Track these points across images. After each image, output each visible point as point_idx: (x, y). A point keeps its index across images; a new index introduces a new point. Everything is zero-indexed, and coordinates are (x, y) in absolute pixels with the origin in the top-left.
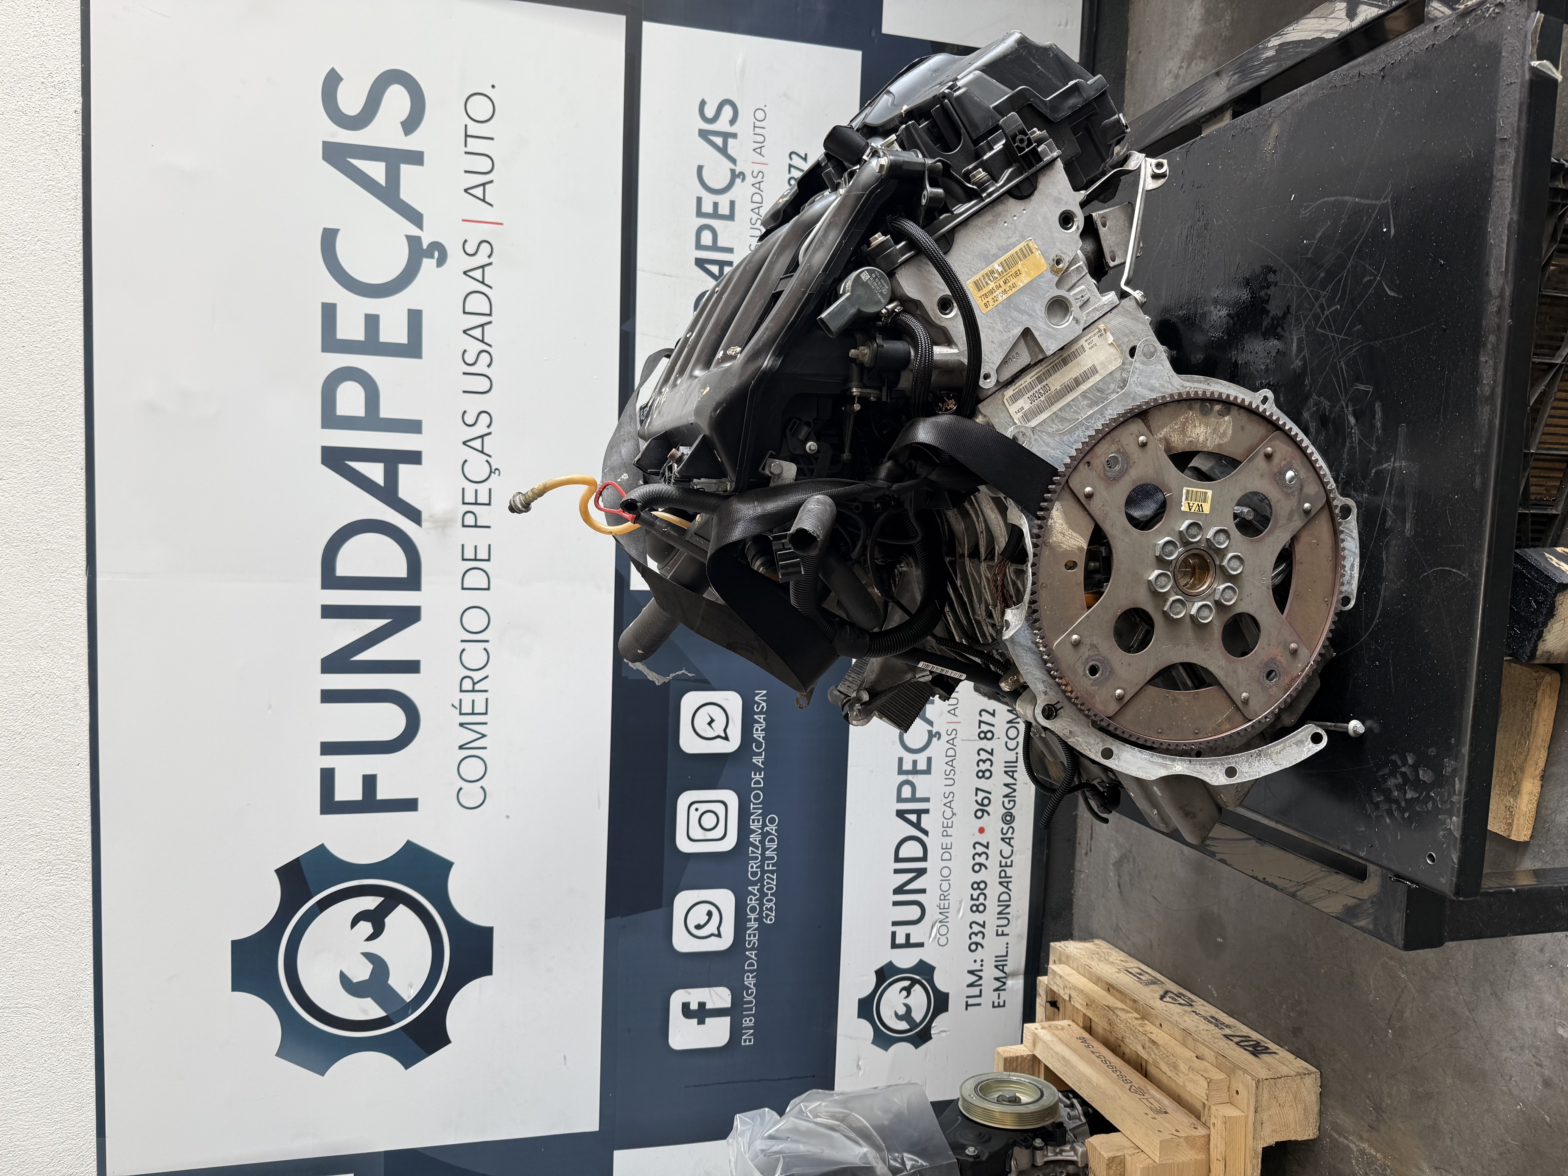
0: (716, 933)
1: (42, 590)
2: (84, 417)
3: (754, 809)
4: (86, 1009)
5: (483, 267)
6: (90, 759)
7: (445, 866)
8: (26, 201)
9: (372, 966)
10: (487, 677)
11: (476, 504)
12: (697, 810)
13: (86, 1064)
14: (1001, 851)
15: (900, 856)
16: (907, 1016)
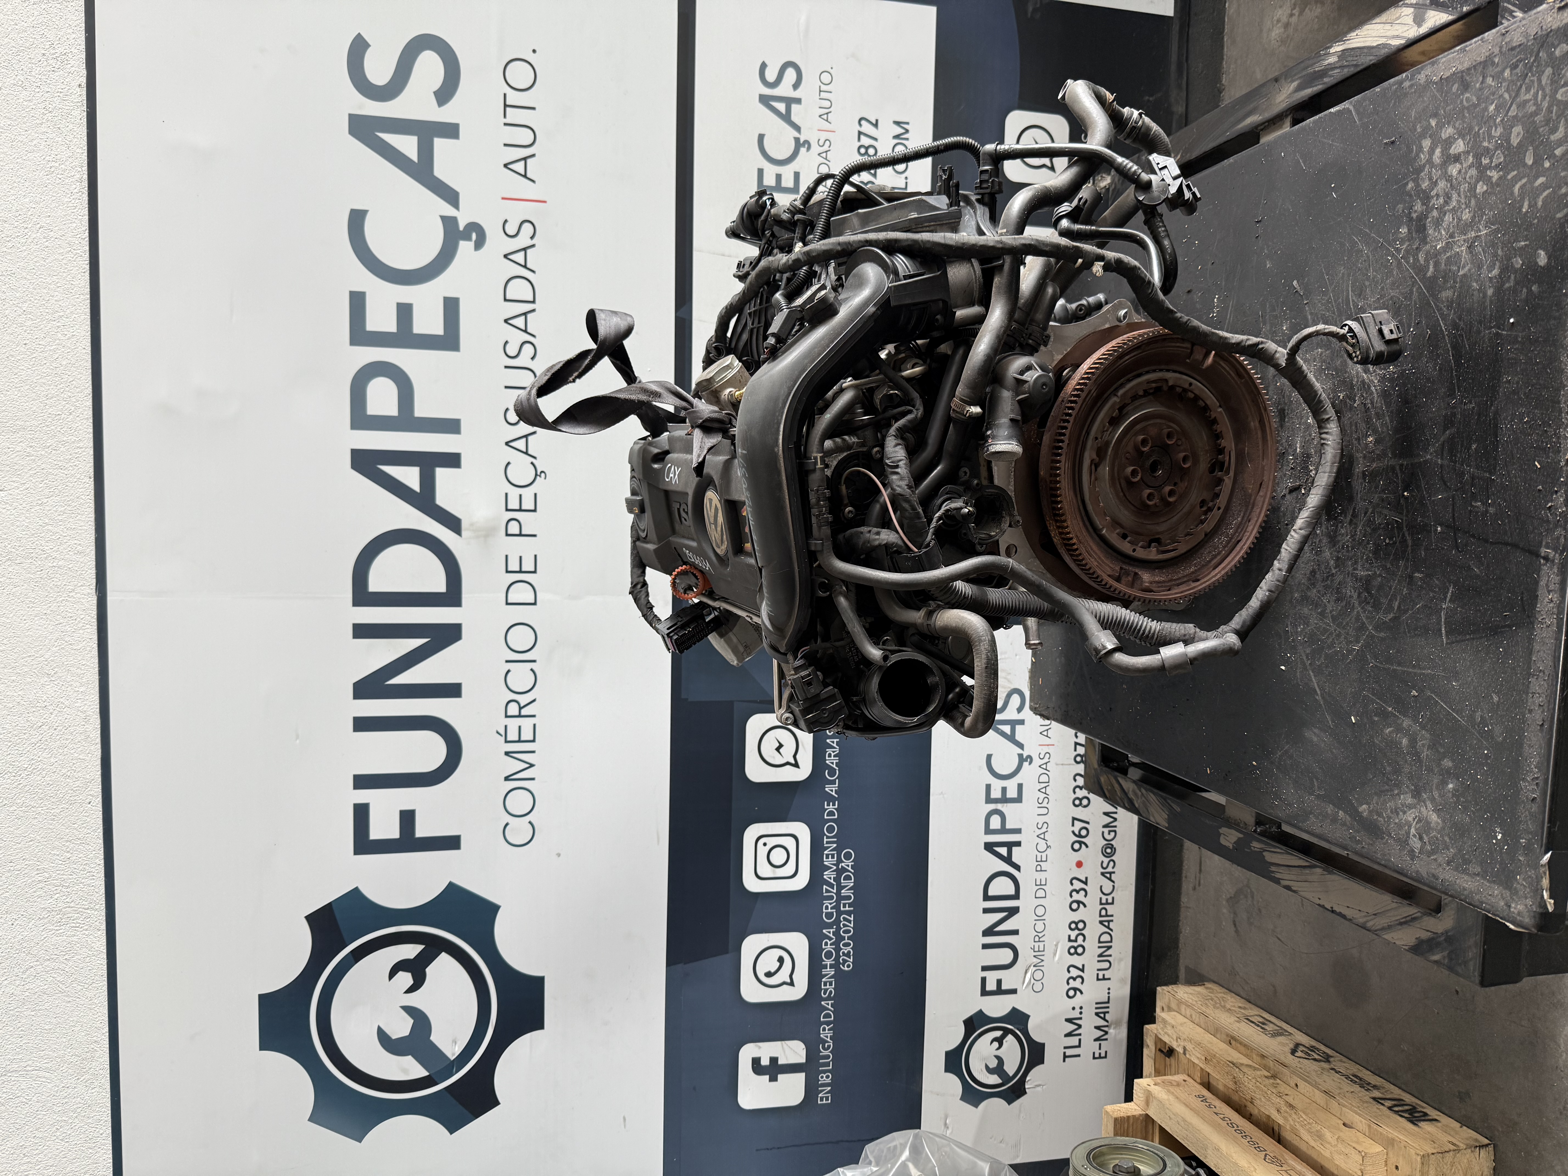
0: (789, 981)
1: (48, 612)
3: (827, 843)
4: (101, 1072)
5: (525, 249)
6: (102, 796)
7: (492, 909)
8: (27, 184)
9: (412, 1021)
10: (534, 701)
11: (520, 510)
12: (765, 844)
13: (101, 1132)
14: (1101, 887)
15: (990, 893)
16: (999, 1069)
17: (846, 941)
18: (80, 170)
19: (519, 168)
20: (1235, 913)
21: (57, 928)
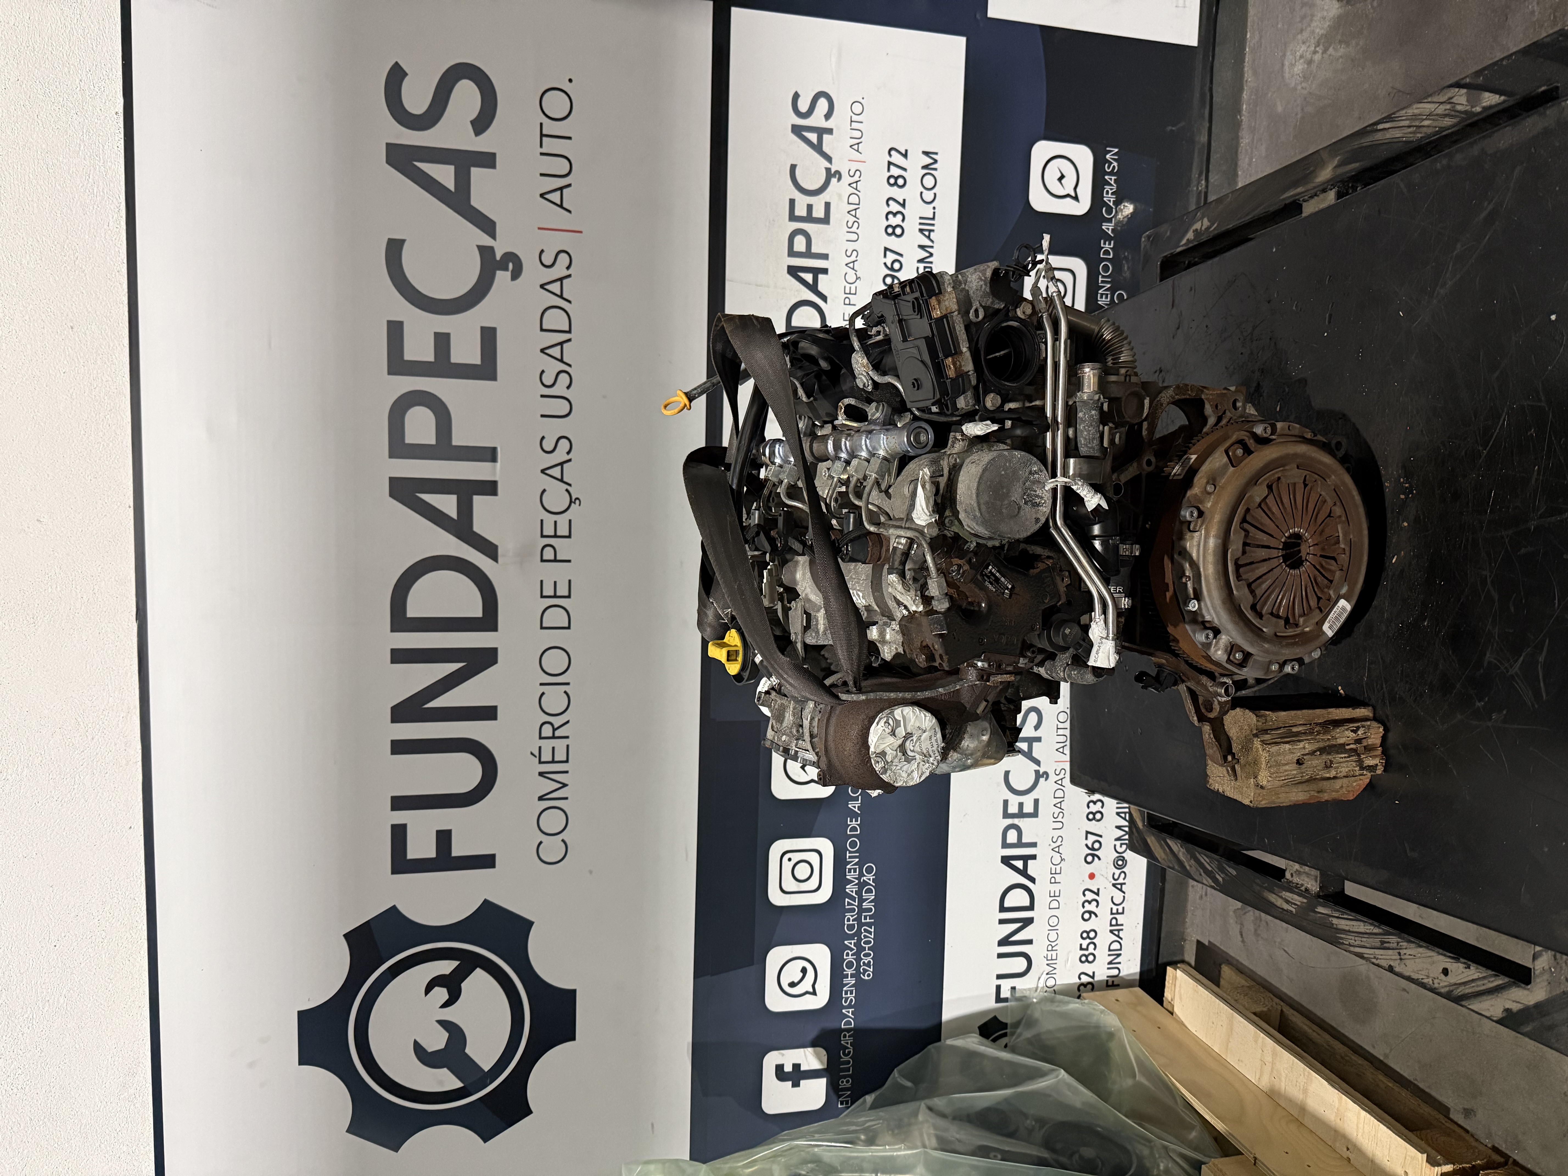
0: (811, 990)
3: (850, 857)
4: (143, 1088)
5: (561, 280)
6: (144, 819)
7: (526, 925)
9: (447, 1035)
10: (568, 722)
11: (555, 536)
12: (790, 860)
14: (1112, 897)
15: (1007, 905)
17: (867, 951)
18: (117, 197)
19: (555, 197)
20: (1242, 924)
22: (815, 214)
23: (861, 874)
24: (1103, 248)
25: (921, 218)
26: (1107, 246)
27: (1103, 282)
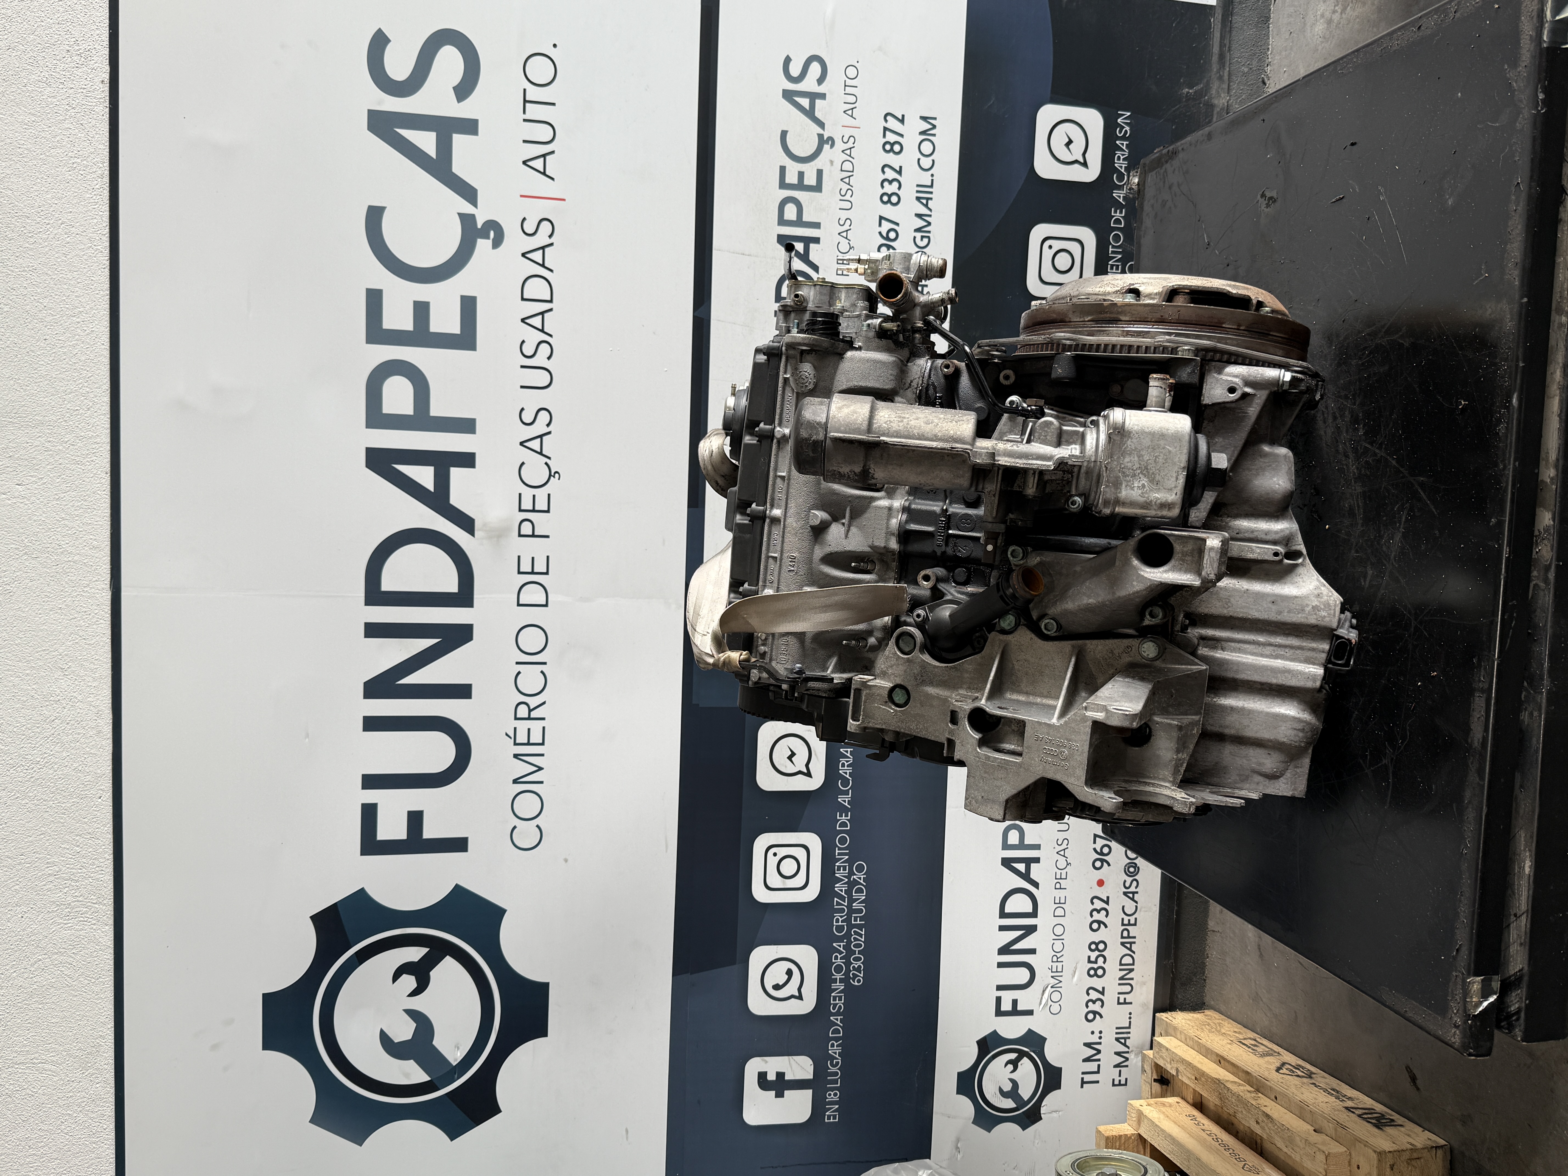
0: (797, 994)
1: (63, 606)
2: (109, 417)
3: (839, 854)
4: (106, 1067)
5: (543, 248)
6: (113, 791)
7: (498, 913)
9: (415, 1025)
10: (544, 703)
11: (534, 510)
12: (775, 854)
13: (105, 1127)
14: (1123, 907)
15: (1006, 911)
16: (1013, 1093)
17: (857, 955)
18: (101, 166)
19: (538, 164)
20: (1260, 938)
21: (65, 922)
22: (806, 182)
23: (851, 873)
24: (1114, 216)
25: (918, 186)
26: (1118, 215)
27: (1113, 252)
